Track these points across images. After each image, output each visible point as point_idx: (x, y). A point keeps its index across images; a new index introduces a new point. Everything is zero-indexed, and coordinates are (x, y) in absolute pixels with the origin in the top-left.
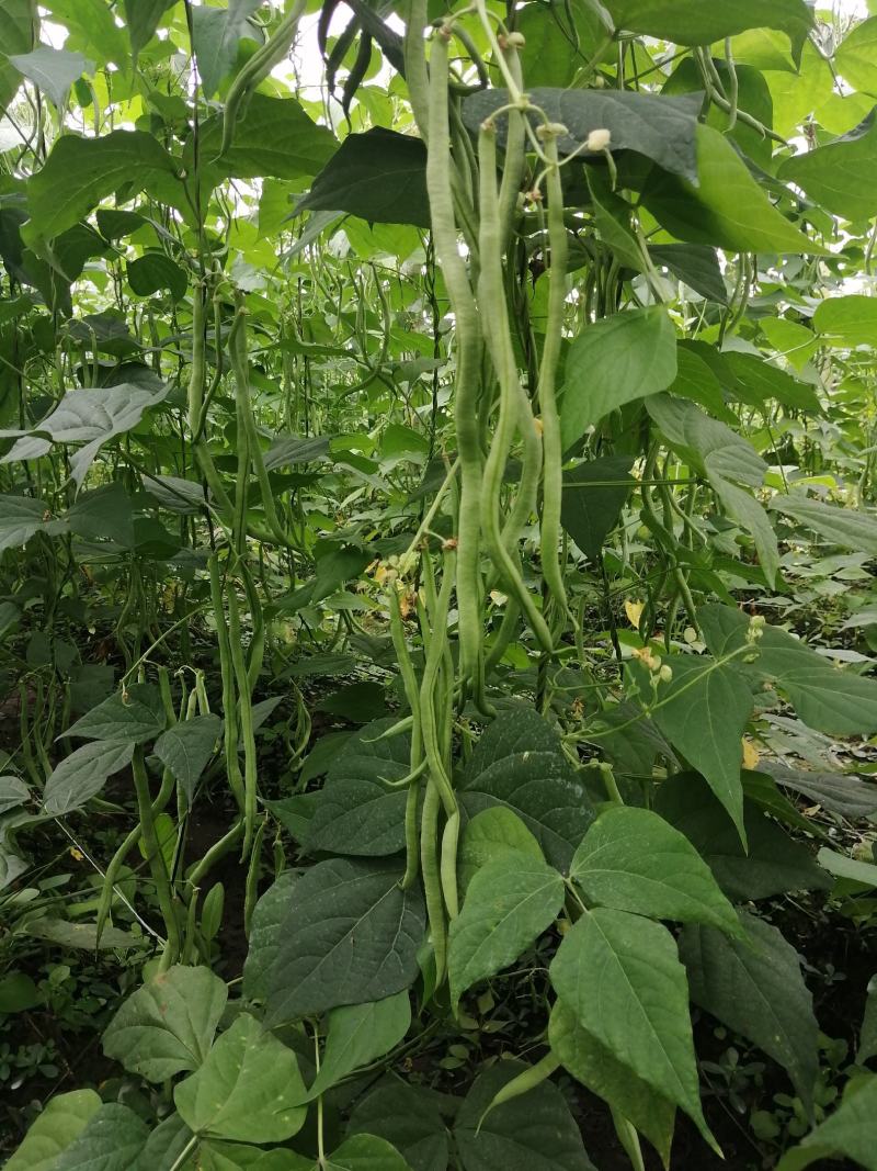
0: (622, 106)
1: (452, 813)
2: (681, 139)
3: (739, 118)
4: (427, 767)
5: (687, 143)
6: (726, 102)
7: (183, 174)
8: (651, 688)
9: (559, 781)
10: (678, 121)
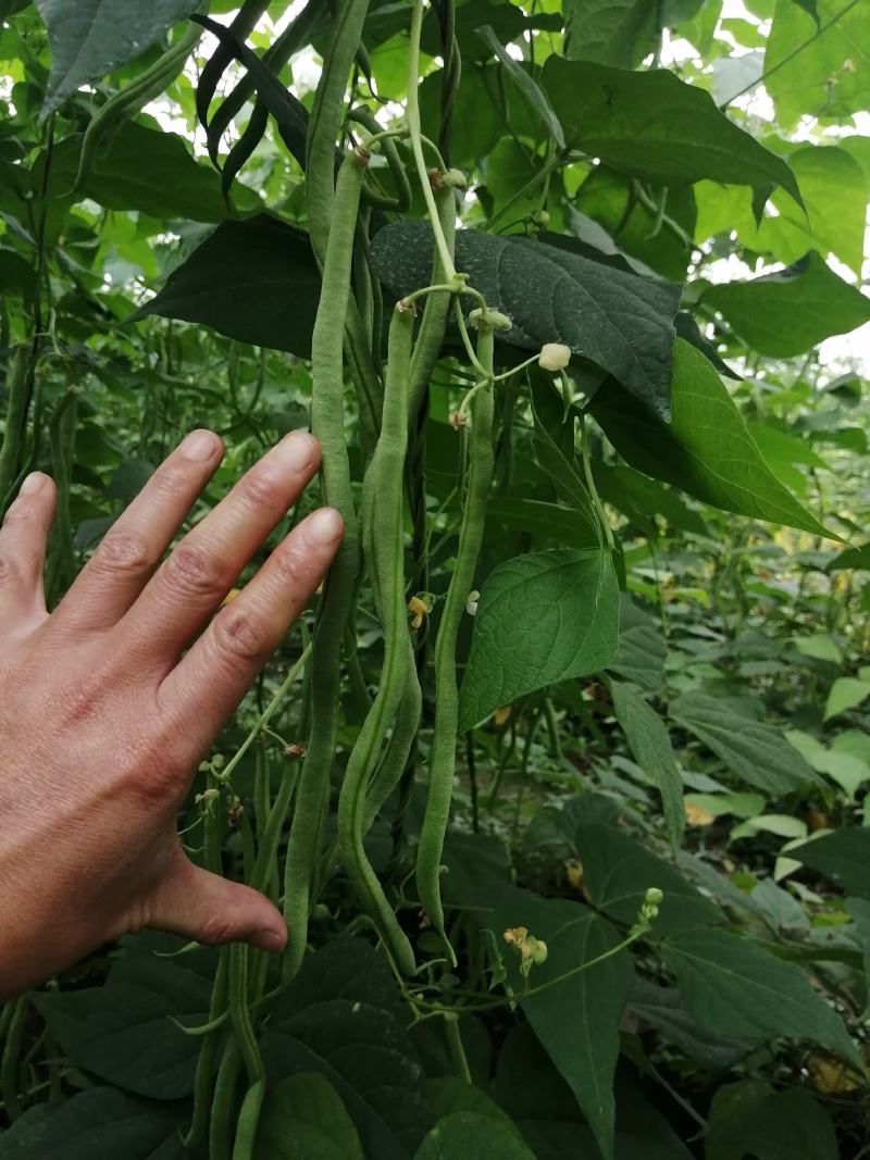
0: (581, 288)
1: (256, 1080)
2: (653, 353)
3: (665, 224)
4: (229, 1019)
5: (660, 361)
6: (653, 205)
7: (30, 195)
8: (521, 976)
9: (393, 1052)
10: (652, 327)
